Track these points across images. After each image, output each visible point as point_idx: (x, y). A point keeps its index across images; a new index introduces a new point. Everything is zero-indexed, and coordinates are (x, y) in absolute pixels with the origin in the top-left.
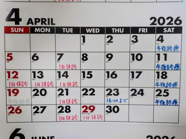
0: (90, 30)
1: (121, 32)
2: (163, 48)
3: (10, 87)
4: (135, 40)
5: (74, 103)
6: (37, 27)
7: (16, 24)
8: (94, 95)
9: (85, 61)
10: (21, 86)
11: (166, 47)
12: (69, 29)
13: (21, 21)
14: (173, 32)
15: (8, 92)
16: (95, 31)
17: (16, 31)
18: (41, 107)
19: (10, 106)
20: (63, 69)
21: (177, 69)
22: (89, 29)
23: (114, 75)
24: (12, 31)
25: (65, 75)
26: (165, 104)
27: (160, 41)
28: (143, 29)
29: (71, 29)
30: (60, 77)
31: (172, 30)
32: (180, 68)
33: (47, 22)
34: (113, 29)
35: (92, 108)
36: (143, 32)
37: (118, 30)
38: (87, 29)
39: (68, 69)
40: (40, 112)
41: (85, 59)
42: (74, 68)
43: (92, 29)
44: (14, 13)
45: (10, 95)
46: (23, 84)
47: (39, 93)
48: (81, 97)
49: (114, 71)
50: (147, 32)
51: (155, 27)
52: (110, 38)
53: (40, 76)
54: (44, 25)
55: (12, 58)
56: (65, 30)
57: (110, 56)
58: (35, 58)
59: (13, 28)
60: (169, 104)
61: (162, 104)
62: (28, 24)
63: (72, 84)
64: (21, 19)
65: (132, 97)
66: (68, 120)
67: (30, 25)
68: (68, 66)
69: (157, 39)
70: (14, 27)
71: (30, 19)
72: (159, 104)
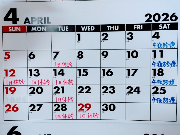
0: (86, 28)
1: (116, 29)
2: (158, 45)
3: (7, 85)
4: (130, 38)
5: (70, 101)
6: (34, 27)
7: (13, 24)
8: (90, 92)
9: (80, 59)
10: (18, 84)
11: (162, 44)
12: (65, 27)
13: (18, 20)
14: (169, 28)
15: (5, 90)
16: (90, 28)
17: (13, 31)
18: (37, 105)
19: (7, 104)
20: (59, 67)
21: (173, 66)
22: (84, 27)
23: (109, 73)
24: (10, 30)
25: (61, 73)
26: (162, 101)
27: (156, 38)
28: (138, 26)
29: (67, 27)
30: (56, 75)
31: (167, 26)
32: (176, 64)
33: (43, 21)
34: (108, 27)
35: (88, 106)
36: (138, 29)
37: (113, 28)
38: (82, 27)
39: (64, 67)
40: (36, 110)
41: (80, 56)
42: (70, 66)
43: (87, 27)
44: (12, 13)
45: (7, 93)
46: (20, 83)
47: (35, 91)
48: (77, 94)
49: (110, 68)
50: (142, 29)
51: (151, 24)
52: (105, 35)
53: (37, 74)
54: (40, 24)
55: (9, 57)
56: (61, 28)
57: (105, 54)
58: (32, 56)
59: (11, 28)
60: (166, 102)
61: (159, 102)
62: (25, 23)
63: (68, 82)
64: (18, 18)
65: (128, 95)
66: (64, 119)
67: (27, 24)
68: (64, 64)
69: (152, 36)
70: (11, 26)
71: (27, 19)
72: (156, 101)
